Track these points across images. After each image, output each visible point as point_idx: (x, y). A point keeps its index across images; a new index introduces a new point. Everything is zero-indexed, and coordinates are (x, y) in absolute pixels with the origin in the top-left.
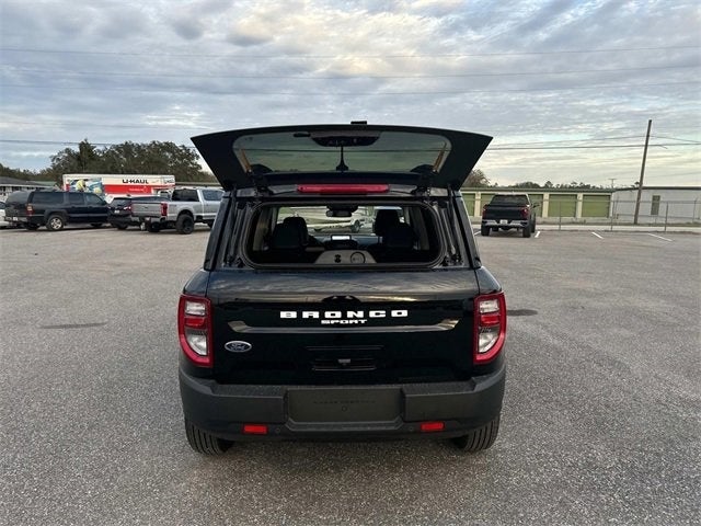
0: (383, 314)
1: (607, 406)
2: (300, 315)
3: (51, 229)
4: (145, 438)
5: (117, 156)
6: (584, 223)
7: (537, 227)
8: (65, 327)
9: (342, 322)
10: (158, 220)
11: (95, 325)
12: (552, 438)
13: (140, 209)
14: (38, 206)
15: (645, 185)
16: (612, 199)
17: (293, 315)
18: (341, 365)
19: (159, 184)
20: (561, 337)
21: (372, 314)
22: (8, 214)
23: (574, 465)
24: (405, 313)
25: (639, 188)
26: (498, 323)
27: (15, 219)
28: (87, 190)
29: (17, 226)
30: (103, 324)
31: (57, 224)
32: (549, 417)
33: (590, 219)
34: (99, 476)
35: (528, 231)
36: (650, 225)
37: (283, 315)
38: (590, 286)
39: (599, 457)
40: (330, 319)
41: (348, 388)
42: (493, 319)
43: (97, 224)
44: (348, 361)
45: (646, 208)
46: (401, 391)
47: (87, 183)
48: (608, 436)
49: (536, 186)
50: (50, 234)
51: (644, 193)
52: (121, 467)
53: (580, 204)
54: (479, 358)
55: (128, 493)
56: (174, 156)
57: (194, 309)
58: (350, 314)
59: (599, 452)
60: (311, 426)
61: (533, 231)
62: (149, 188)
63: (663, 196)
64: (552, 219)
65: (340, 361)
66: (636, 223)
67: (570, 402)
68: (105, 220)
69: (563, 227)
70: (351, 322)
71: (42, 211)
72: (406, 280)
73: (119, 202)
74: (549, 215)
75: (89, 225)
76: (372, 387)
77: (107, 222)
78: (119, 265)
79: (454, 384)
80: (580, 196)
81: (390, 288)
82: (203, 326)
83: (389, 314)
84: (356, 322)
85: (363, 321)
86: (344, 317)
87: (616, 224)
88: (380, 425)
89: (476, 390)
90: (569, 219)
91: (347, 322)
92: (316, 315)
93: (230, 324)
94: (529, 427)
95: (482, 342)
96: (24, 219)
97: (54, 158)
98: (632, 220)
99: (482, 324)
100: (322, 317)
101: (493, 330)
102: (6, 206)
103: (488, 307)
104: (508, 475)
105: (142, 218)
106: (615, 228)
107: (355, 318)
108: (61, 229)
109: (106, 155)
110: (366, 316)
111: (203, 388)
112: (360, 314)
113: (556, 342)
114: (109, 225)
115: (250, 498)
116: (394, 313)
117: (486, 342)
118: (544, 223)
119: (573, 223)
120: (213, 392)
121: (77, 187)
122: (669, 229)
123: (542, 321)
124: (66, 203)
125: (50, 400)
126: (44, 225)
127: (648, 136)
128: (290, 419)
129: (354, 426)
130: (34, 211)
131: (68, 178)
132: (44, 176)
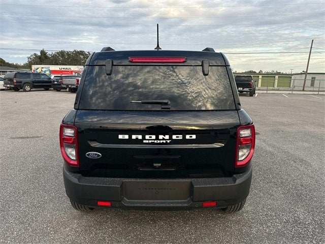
0: (180, 137)
1: (302, 186)
2: (130, 137)
3: (25, 91)
4: (51, 200)
5: (58, 57)
6: (278, 90)
7: (256, 92)
8: (22, 138)
9: (156, 142)
10: (75, 87)
11: (37, 137)
12: (273, 204)
13: (66, 81)
14: (19, 80)
15: (308, 72)
16: (292, 78)
17: (127, 137)
18: (155, 167)
19: (76, 70)
20: (273, 146)
21: (174, 137)
22: (5, 83)
23: (288, 221)
24: (194, 137)
25: (306, 73)
26: (250, 143)
27: (8, 86)
28: (43, 73)
29: (10, 89)
30: (41, 137)
31: (28, 88)
32: (271, 191)
33: (281, 88)
34: (22, 223)
35: (252, 94)
36: (310, 91)
37: (120, 137)
38: (285, 120)
39: (301, 216)
40: (149, 140)
41: (160, 180)
42: (247, 140)
43: (47, 88)
44: (160, 165)
45: (308, 83)
46: (191, 182)
47: (43, 69)
48: (304, 203)
49: (255, 72)
50: (24, 93)
51: (308, 75)
52: (36, 218)
53: (276, 81)
54: (239, 163)
55: (36, 234)
56: (84, 57)
57: (69, 132)
58: (161, 137)
59: (301, 213)
60: (137, 203)
61: (254, 93)
62: (72, 72)
63: (317, 77)
64: (262, 88)
65: (155, 165)
66: (303, 90)
67: (282, 183)
68: (50, 86)
69: (268, 92)
70: (161, 142)
71: (21, 82)
72: (194, 117)
73: (57, 78)
74: (261, 86)
75: (43, 89)
76: (174, 180)
77: (51, 87)
78: (54, 108)
79: (223, 179)
80: (277, 77)
81: (185, 122)
82: (73, 143)
83: (184, 137)
84: (164, 141)
85: (168, 141)
86: (157, 138)
87: (294, 91)
88: (178, 203)
89: (236, 183)
90: (271, 88)
91: (159, 142)
92: (140, 137)
93: (89, 142)
94: (260, 198)
95: (240, 154)
96: (12, 86)
97: (29, 58)
98: (302, 89)
99: (241, 143)
100: (144, 138)
101: (247, 147)
102: (4, 79)
103: (245, 133)
104: (250, 227)
105: (67, 85)
106: (294, 92)
107: (164, 139)
108: (30, 91)
109: (53, 56)
110: (171, 138)
111: (74, 179)
112: (167, 137)
113: (271, 149)
114: (52, 89)
115: (104, 239)
116: (188, 137)
117: (243, 154)
118: (259, 90)
119: (273, 90)
120: (79, 181)
121: (39, 71)
122: (320, 93)
123: (262, 138)
124: (32, 78)
125: (6, 177)
126: (21, 89)
127: (311, 48)
128: (125, 198)
129: (162, 203)
130: (17, 82)
131: (34, 67)
132: (25, 67)
